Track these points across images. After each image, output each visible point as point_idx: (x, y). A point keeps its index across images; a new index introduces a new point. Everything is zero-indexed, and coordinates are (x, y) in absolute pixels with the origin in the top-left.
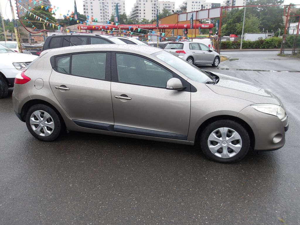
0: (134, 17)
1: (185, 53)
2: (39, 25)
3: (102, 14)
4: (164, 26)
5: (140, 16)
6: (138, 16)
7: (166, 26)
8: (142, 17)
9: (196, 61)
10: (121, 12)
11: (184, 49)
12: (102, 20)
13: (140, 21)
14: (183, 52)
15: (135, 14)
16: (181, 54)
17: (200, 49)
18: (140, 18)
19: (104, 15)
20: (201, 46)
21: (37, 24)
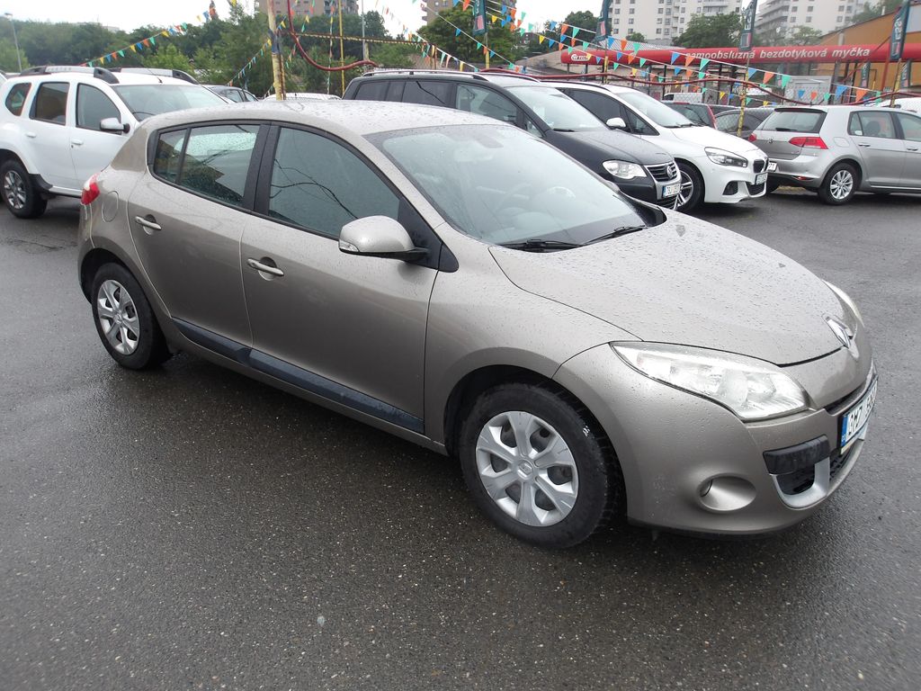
0: (772, 22)
1: (823, 146)
2: (464, 52)
3: (663, 16)
4: (854, 50)
5: (794, 18)
6: (785, 19)
7: (859, 52)
8: (801, 21)
9: (872, 179)
10: (726, 7)
11: (824, 134)
12: (661, 36)
13: (788, 36)
14: (820, 144)
15: (776, 10)
16: (807, 149)
17: (899, 134)
18: (792, 25)
19: (668, 17)
20: (905, 123)
21: (459, 48)
